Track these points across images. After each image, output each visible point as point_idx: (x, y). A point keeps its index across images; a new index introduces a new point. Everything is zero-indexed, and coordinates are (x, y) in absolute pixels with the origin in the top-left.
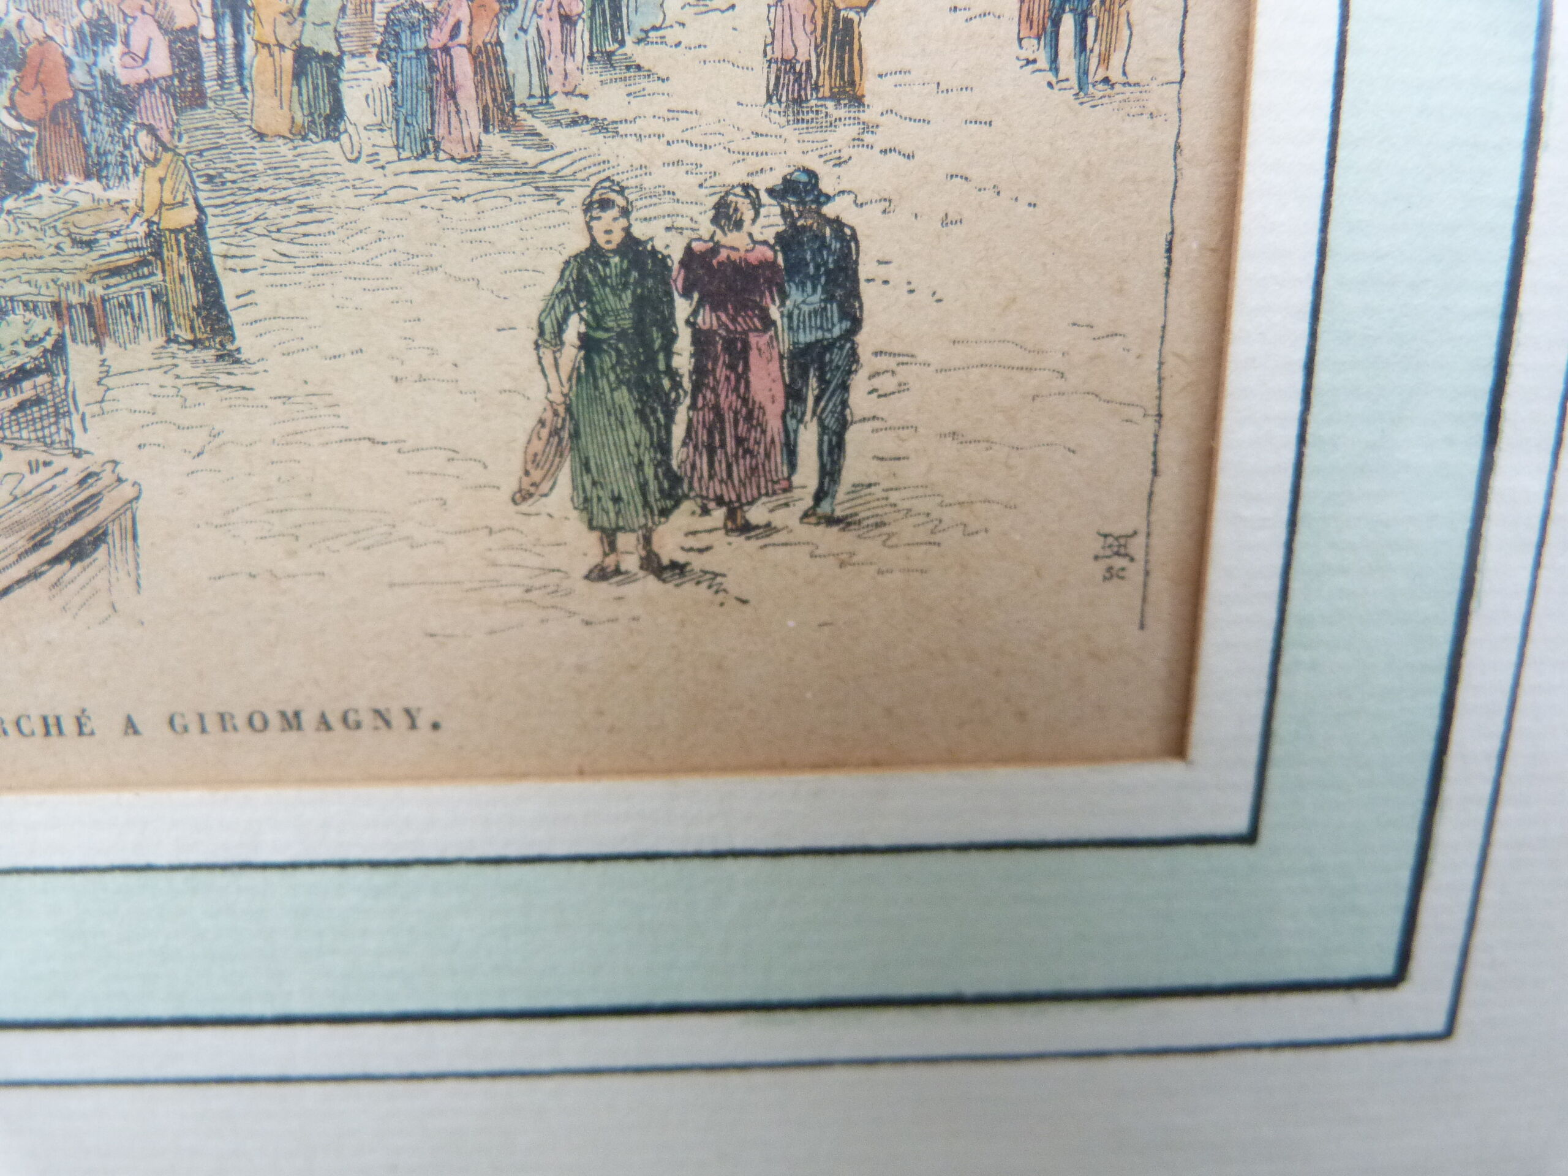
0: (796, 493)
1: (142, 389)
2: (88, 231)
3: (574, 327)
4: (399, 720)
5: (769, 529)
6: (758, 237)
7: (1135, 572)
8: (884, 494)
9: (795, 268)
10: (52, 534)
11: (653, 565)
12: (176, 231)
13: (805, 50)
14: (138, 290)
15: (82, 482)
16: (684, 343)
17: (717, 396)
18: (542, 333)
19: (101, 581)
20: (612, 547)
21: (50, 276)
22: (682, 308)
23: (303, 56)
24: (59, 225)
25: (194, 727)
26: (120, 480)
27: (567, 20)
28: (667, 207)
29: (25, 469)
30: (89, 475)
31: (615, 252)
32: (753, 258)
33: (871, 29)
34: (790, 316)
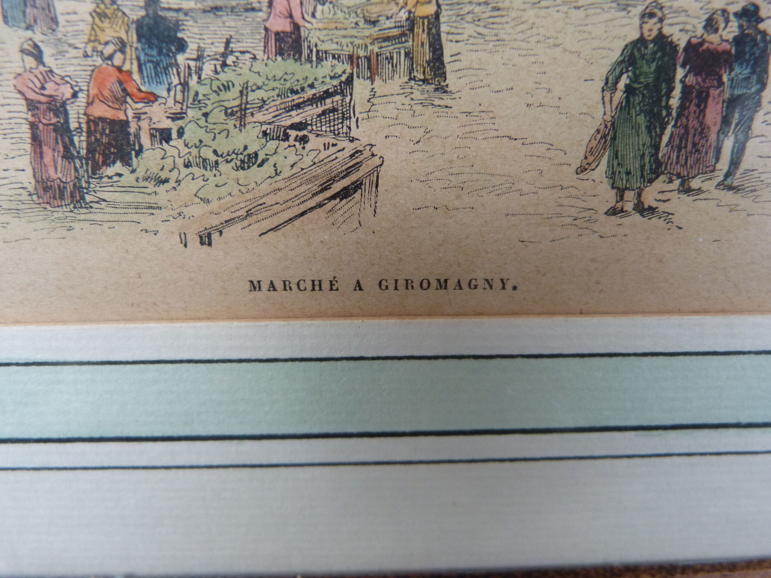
0: (716, 173)
1: (393, 105)
2: (375, 15)
3: (624, 81)
4: (497, 284)
5: (699, 191)
6: (725, 37)
8: (758, 175)
9: (739, 57)
10: (332, 183)
11: (640, 208)
12: (423, 18)
14: (397, 50)
15: (352, 156)
16: (677, 92)
17: (688, 121)
18: (607, 83)
19: (355, 209)
20: (622, 198)
21: (349, 40)
22: (680, 73)
24: (359, 11)
25: (392, 287)
26: (373, 155)
28: (682, 18)
29: (322, 148)
30: (357, 152)
31: (653, 41)
32: (720, 48)
34: (732, 80)
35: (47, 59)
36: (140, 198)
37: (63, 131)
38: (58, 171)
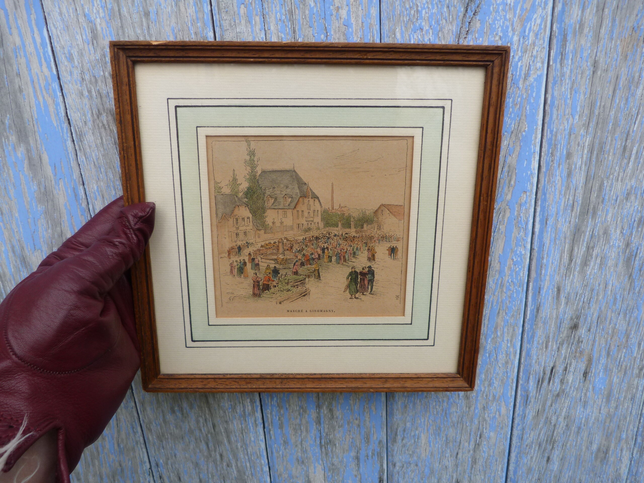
1: (312, 282)
4: (331, 311)
7: (399, 299)
9: (369, 273)
10: (302, 294)
11: (355, 298)
12: (317, 269)
13: (370, 256)
17: (362, 283)
19: (306, 298)
20: (352, 296)
21: (305, 273)
23: (329, 256)
25: (312, 311)
26: (309, 290)
27: (351, 254)
29: (301, 288)
30: (306, 289)
31: (354, 272)
32: (365, 272)
33: (376, 255)
34: (369, 277)
35: (258, 275)
36: (270, 296)
37: (259, 286)
38: (257, 292)
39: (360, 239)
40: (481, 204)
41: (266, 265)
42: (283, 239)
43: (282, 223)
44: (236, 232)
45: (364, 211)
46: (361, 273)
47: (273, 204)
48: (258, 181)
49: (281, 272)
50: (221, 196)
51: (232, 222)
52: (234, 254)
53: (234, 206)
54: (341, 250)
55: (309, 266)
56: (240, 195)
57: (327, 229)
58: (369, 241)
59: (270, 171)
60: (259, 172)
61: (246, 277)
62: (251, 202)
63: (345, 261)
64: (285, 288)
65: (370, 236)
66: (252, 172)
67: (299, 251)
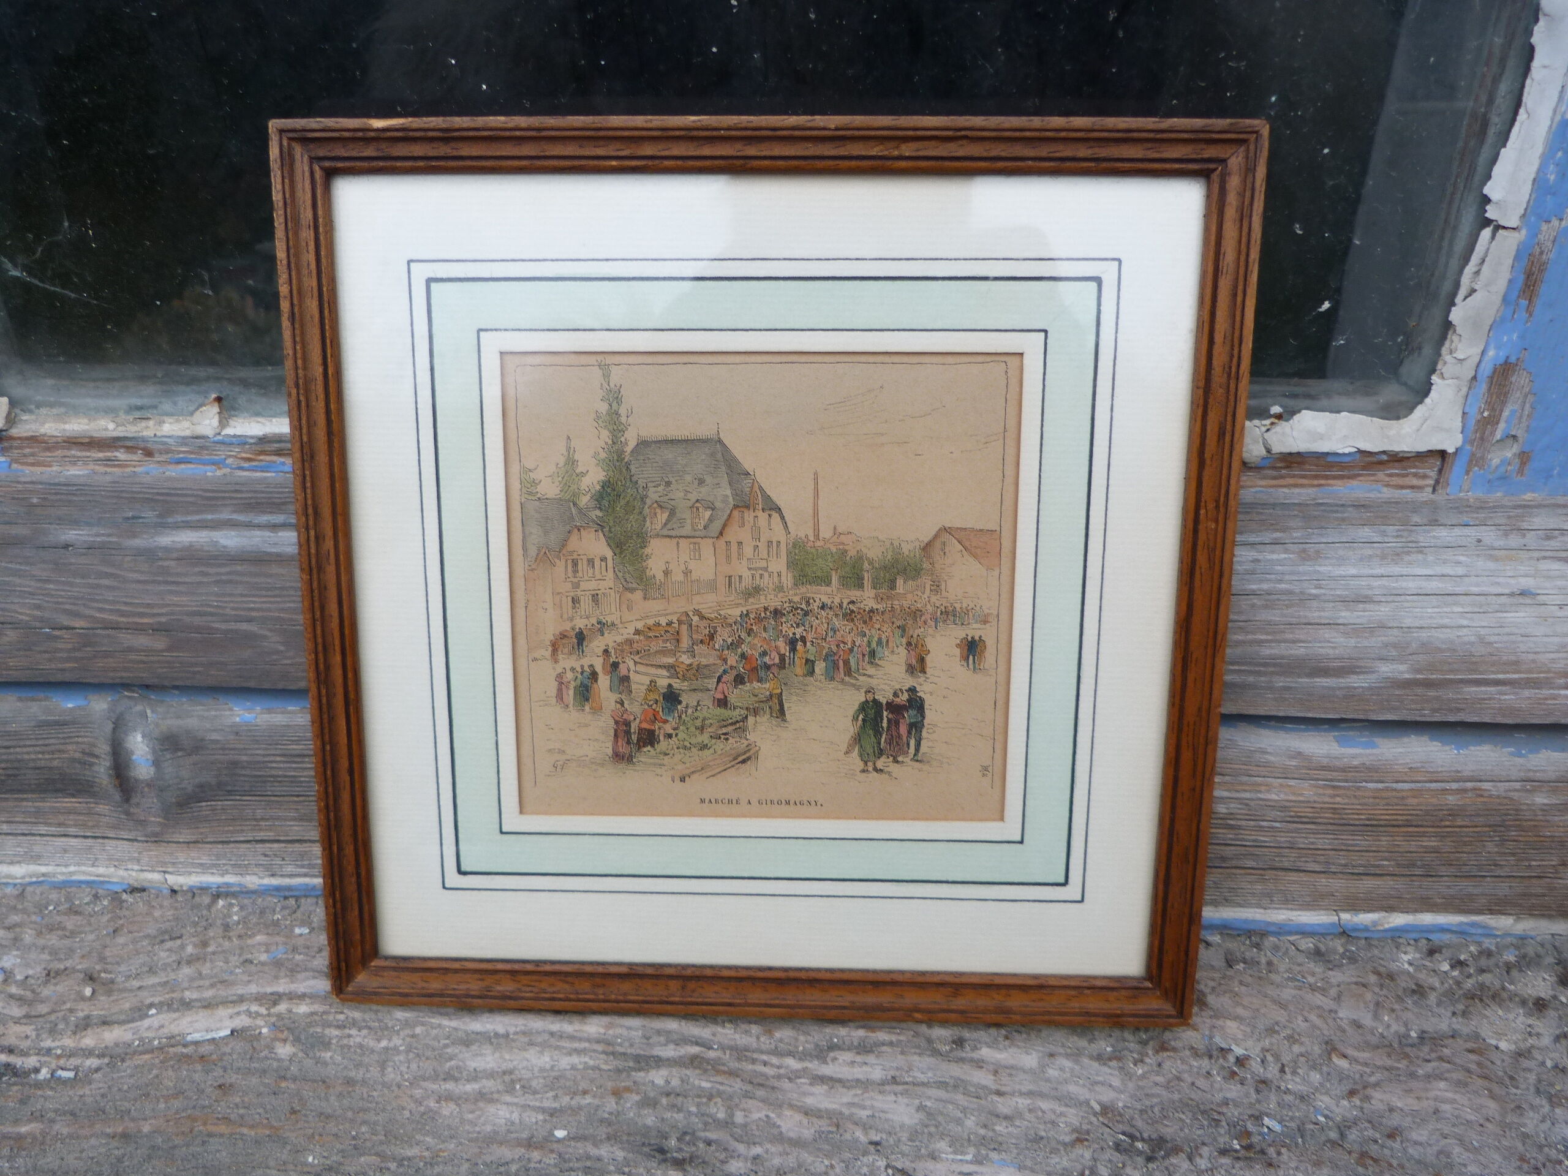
1: (764, 727)
3: (861, 717)
4: (813, 803)
7: (990, 775)
8: (930, 755)
9: (911, 706)
10: (739, 757)
11: (876, 770)
12: (776, 694)
13: (914, 662)
16: (885, 720)
17: (892, 732)
19: (748, 768)
20: (867, 765)
21: (747, 702)
22: (885, 713)
23: (807, 660)
25: (764, 803)
26: (756, 746)
27: (864, 655)
29: (735, 743)
30: (749, 745)
31: (871, 702)
32: (901, 704)
33: (928, 659)
34: (909, 716)
35: (626, 705)
36: (656, 761)
37: (628, 733)
38: (623, 749)
39: (887, 616)
40: (1201, 527)
41: (646, 680)
42: (691, 614)
43: (687, 573)
44: (572, 594)
45: (896, 543)
46: (891, 706)
47: (666, 524)
48: (628, 464)
49: (685, 699)
50: (537, 503)
51: (563, 569)
52: (566, 650)
53: (568, 528)
54: (838, 646)
55: (756, 685)
56: (584, 500)
57: (803, 589)
58: (910, 622)
59: (659, 442)
60: (632, 444)
61: (597, 710)
62: (611, 518)
63: (848, 672)
64: (693, 741)
65: (913, 608)
66: (614, 443)
67: (733, 646)
